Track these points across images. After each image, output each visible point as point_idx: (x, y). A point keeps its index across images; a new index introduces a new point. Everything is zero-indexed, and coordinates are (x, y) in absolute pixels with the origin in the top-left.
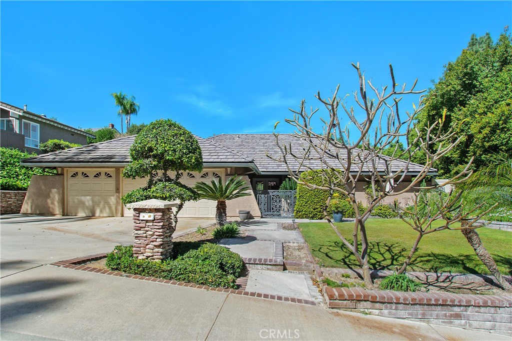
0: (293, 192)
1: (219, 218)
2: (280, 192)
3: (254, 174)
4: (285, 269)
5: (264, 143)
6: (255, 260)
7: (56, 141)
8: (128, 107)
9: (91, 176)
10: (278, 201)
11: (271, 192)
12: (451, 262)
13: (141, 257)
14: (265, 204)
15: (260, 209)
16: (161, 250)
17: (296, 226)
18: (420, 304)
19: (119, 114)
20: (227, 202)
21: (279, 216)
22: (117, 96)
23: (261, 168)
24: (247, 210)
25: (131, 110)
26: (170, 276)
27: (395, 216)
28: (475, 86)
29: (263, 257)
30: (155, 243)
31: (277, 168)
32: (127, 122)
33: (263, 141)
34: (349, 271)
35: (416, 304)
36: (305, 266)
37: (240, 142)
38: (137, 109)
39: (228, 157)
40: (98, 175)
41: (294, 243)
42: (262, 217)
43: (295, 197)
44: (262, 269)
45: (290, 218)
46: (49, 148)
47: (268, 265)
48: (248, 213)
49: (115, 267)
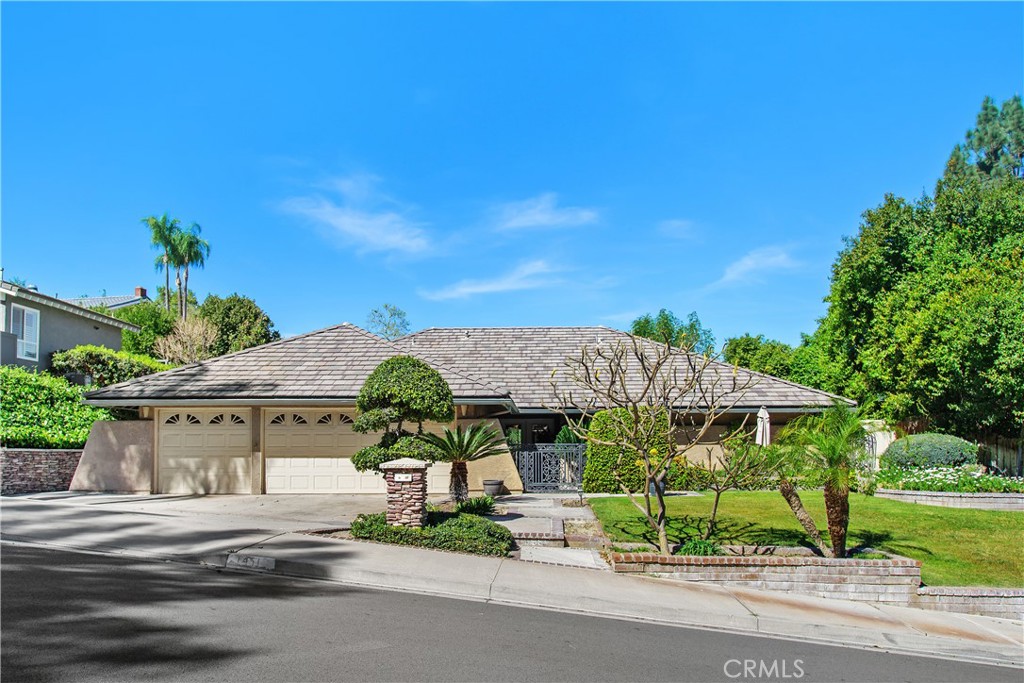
0: (580, 446)
1: (455, 489)
2: (558, 447)
3: (508, 416)
4: (566, 545)
5: (521, 349)
6: (527, 535)
7: (90, 348)
8: (183, 249)
9: (205, 421)
10: (553, 463)
11: (543, 448)
12: (789, 537)
13: (396, 524)
14: (530, 469)
15: (521, 477)
16: (420, 516)
17: (584, 502)
18: (713, 565)
19: (159, 265)
20: (468, 463)
21: (556, 489)
22: (156, 225)
23: (518, 400)
24: (498, 478)
25: (190, 255)
26: (434, 543)
27: (761, 487)
28: (905, 260)
29: (538, 532)
30: (412, 508)
31: (550, 400)
32: (180, 284)
33: (520, 344)
34: (648, 545)
35: (709, 565)
36: (592, 540)
37: (471, 347)
38: (205, 253)
39: (464, 387)
40: (217, 420)
41: (579, 520)
42: (524, 492)
43: (585, 455)
44: (537, 545)
45: (575, 491)
46: (76, 363)
47: (544, 540)
48: (501, 483)
49: (367, 535)
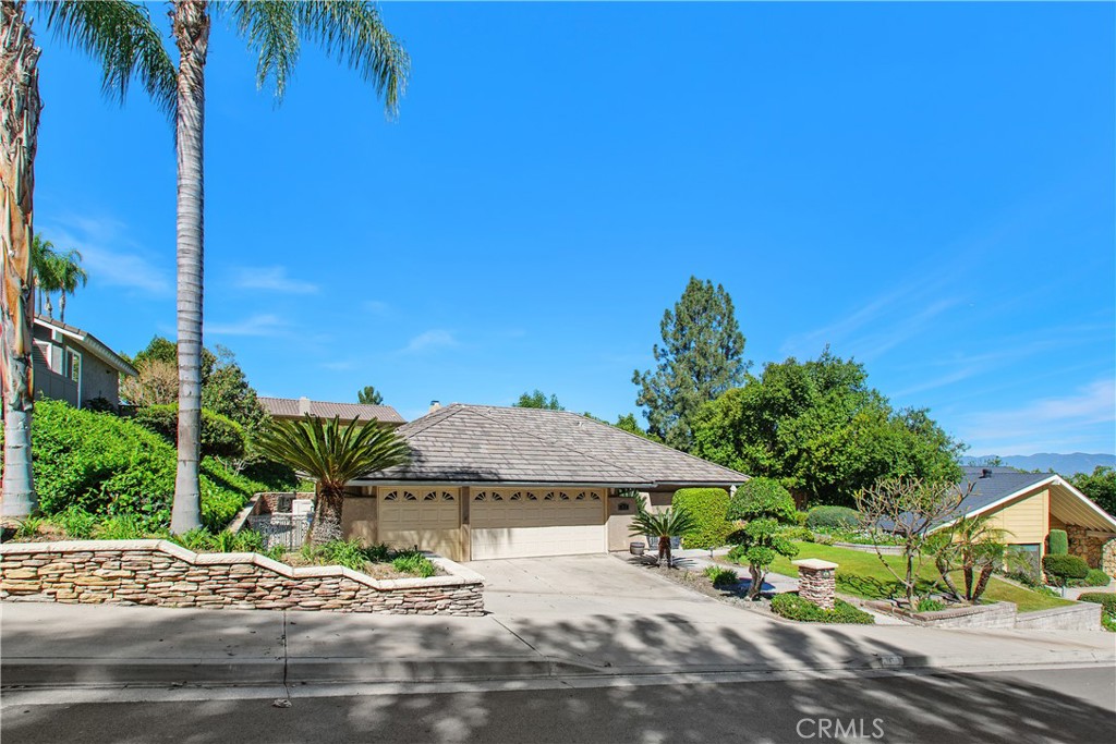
8: (60, 274)
9: (421, 498)
25: (68, 282)
40: (430, 497)
